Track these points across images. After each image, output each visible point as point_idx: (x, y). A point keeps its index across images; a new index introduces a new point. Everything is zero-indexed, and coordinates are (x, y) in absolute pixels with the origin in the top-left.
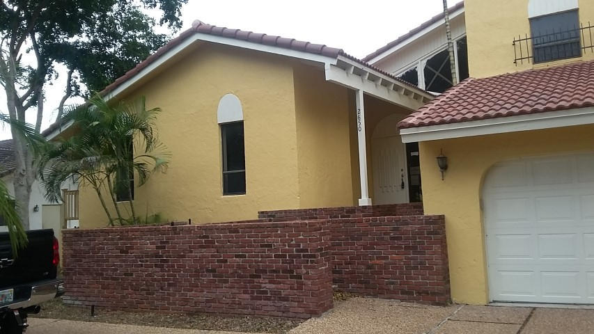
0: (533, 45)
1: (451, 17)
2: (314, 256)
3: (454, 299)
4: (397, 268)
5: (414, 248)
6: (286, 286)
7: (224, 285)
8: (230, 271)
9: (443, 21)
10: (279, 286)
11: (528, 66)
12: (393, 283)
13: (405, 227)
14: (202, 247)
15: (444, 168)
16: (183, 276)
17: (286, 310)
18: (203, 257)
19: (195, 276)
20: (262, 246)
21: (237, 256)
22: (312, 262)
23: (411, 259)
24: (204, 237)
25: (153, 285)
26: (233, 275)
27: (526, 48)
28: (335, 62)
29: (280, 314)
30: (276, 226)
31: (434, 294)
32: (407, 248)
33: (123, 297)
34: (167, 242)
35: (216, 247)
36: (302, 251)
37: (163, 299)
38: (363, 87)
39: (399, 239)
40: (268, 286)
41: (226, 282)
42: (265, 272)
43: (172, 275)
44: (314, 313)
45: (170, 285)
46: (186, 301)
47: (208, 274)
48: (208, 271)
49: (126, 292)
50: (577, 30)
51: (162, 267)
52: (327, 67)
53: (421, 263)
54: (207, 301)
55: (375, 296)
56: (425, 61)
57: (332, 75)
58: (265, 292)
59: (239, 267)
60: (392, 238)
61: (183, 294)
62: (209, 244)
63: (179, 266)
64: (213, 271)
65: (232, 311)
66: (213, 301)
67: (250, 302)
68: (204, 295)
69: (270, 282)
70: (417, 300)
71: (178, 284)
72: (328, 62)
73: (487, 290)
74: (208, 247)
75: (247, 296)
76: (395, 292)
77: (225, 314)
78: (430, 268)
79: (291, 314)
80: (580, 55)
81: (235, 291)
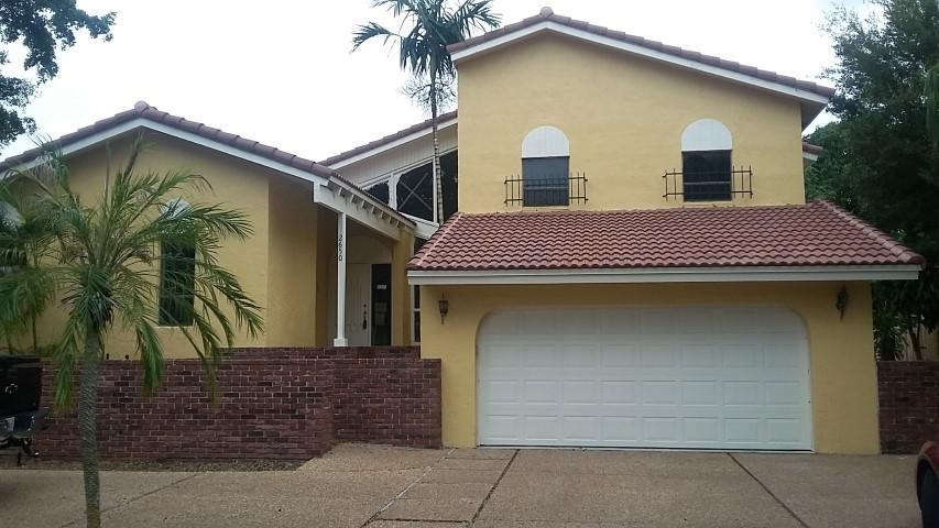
0: (524, 186)
1: (440, 127)
2: (320, 395)
3: (445, 443)
4: (391, 411)
5: (411, 391)
6: (286, 427)
7: (207, 427)
8: (217, 411)
9: (431, 130)
10: (277, 427)
11: (518, 208)
12: (386, 428)
13: (402, 370)
14: (181, 384)
15: (444, 312)
16: (152, 417)
17: (284, 452)
18: (182, 395)
19: (167, 417)
20: (259, 384)
21: (226, 395)
22: (317, 401)
23: (406, 402)
24: (184, 373)
25: (108, 429)
26: (219, 416)
27: (517, 190)
28: (326, 184)
29: (276, 456)
30: (278, 364)
31: (428, 437)
32: (405, 391)
33: (61, 443)
34: (133, 379)
35: (200, 384)
36: (307, 389)
37: (122, 445)
38: (346, 210)
39: (395, 382)
40: (264, 427)
41: (211, 423)
42: (260, 412)
43: (135, 417)
44: (317, 454)
45: (132, 428)
46: (155, 446)
47: (187, 415)
48: (187, 411)
49: (63, 438)
50: (565, 180)
51: (122, 407)
52: (316, 187)
53: (417, 407)
54: (184, 445)
55: (366, 441)
56: (399, 176)
57: (320, 196)
58: (261, 434)
59: (229, 407)
60: (389, 381)
61: (150, 439)
62: (192, 381)
63: (146, 406)
64: (194, 411)
65: (217, 455)
66: (193, 445)
67: (240, 444)
68: (178, 440)
69: (267, 423)
70: (411, 445)
71: (144, 427)
72: (318, 182)
73: (476, 434)
74: (190, 384)
75: (238, 439)
76: (388, 436)
77: (207, 459)
78: (426, 411)
79: (289, 456)
80: (568, 205)
81: (221, 433)
